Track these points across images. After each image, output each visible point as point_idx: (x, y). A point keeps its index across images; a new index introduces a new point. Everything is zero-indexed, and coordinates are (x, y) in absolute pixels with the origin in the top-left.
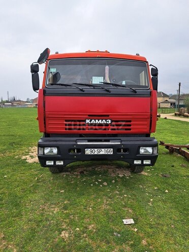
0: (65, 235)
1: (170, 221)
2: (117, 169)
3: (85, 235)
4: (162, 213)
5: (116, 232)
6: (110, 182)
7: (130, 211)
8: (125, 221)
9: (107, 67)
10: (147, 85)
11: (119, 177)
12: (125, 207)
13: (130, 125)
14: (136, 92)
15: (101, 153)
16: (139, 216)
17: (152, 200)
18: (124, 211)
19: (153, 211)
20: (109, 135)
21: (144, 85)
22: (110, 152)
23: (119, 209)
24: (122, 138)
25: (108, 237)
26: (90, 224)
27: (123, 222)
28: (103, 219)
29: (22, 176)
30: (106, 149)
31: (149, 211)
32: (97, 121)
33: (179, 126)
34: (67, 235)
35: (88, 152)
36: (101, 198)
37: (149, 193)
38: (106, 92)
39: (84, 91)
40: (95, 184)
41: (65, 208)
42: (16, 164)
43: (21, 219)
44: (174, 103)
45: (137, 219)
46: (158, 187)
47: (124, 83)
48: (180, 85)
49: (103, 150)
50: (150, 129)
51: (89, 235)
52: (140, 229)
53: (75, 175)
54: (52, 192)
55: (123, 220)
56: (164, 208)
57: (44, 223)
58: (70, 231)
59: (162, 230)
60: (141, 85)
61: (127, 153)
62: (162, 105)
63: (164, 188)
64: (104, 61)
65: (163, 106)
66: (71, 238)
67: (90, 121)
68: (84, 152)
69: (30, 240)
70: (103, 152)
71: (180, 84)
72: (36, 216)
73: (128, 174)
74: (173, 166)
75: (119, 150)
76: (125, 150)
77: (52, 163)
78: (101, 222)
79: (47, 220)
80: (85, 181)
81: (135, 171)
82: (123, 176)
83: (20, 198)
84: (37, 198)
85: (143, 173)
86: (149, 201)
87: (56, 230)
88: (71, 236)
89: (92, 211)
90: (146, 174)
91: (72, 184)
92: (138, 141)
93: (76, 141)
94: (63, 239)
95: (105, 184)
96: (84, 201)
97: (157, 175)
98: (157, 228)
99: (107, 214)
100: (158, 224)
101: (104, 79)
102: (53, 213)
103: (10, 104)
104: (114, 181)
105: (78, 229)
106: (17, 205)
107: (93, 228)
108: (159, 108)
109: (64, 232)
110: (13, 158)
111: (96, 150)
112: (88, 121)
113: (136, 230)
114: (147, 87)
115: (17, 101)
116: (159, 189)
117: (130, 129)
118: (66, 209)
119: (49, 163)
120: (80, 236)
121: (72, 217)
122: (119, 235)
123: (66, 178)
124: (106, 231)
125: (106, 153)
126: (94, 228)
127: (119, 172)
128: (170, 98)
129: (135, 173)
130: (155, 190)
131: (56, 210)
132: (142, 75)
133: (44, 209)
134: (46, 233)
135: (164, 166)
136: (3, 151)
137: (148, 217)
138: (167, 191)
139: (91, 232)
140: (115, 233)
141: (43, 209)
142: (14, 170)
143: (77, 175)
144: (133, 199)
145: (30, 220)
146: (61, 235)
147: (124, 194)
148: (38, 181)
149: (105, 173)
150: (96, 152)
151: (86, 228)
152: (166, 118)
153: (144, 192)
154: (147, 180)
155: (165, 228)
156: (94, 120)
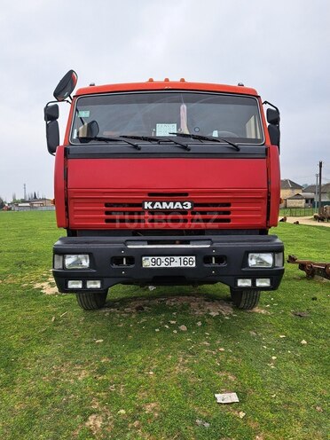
0: (95, 422)
1: (311, 399)
2: (207, 303)
3: (136, 423)
4: (295, 383)
5: (200, 417)
6: (192, 325)
7: (230, 377)
8: (220, 397)
9: (184, 107)
10: (259, 138)
11: (210, 316)
12: (221, 370)
13: (228, 213)
14: (238, 150)
15: (174, 265)
16: (248, 388)
17: (274, 358)
18: (219, 378)
19: (278, 378)
20: (189, 232)
21: (254, 137)
22: (191, 263)
23: (209, 373)
24: (214, 238)
25: (183, 428)
26: (147, 403)
27: (216, 399)
28: (175, 393)
29: (27, 315)
30: (183, 258)
31: (269, 379)
32: (165, 204)
33: (323, 235)
34: (99, 424)
35: (148, 262)
36: (174, 353)
37: (269, 346)
38: (182, 151)
39: (139, 149)
40: (163, 329)
41: (102, 371)
42: (22, 296)
43: (11, 391)
44: (312, 200)
45: (245, 394)
46: (286, 335)
47: (215, 134)
48: (321, 166)
49: (177, 258)
50: (268, 219)
51: (143, 424)
52: (252, 413)
53: (125, 313)
54: (79, 342)
55: (216, 395)
56: (301, 373)
57: (56, 399)
58: (107, 416)
59: (297, 416)
60: (248, 137)
61: (222, 265)
62: (291, 203)
63: (298, 337)
64: (177, 96)
65: (293, 205)
66: (107, 429)
67: (152, 205)
68: (141, 263)
69: (23, 431)
70: (177, 262)
71: (321, 163)
72: (42, 386)
73: (227, 311)
74: (314, 299)
75: (207, 259)
76: (220, 259)
77: (79, 285)
78: (171, 399)
79: (63, 392)
80: (144, 324)
81: (242, 305)
82: (218, 314)
83: (16, 353)
84: (48, 353)
85: (256, 310)
86: (270, 360)
87: (77, 413)
88: (107, 426)
89: (154, 378)
90: (263, 311)
91: (119, 328)
92: (244, 241)
93: (125, 243)
94: (91, 430)
95: (183, 328)
96: (139, 358)
97: (283, 314)
98: (286, 412)
99: (184, 382)
100: (289, 404)
101: (178, 127)
102: (76, 379)
103: (28, 204)
104: (199, 324)
105: (123, 411)
106: (8, 366)
107: (153, 409)
108: (286, 207)
109: (94, 416)
110: (18, 286)
111: (163, 258)
112: (147, 205)
113: (242, 415)
114: (260, 141)
115: (40, 200)
116: (287, 339)
117: (228, 220)
118: (102, 374)
119: (73, 285)
120: (127, 426)
121: (112, 388)
122: (207, 425)
123: (110, 319)
124: (180, 416)
125: (183, 265)
126: (156, 411)
127: (210, 308)
128: (303, 191)
129: (242, 309)
130: (280, 340)
131: (84, 374)
132: (250, 125)
133: (60, 372)
134: (57, 418)
135: (298, 299)
136: (3, 276)
137: (267, 390)
138: (304, 342)
139: (149, 417)
140: (198, 421)
141: (57, 374)
142: (16, 306)
143: (131, 313)
144: (237, 356)
145: (29, 394)
146: (87, 424)
147: (220, 346)
148: (56, 323)
149: (184, 309)
150: (163, 262)
151: (140, 409)
152: (297, 223)
153: (259, 343)
154: (265, 323)
155: (303, 412)
156: (159, 203)
